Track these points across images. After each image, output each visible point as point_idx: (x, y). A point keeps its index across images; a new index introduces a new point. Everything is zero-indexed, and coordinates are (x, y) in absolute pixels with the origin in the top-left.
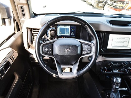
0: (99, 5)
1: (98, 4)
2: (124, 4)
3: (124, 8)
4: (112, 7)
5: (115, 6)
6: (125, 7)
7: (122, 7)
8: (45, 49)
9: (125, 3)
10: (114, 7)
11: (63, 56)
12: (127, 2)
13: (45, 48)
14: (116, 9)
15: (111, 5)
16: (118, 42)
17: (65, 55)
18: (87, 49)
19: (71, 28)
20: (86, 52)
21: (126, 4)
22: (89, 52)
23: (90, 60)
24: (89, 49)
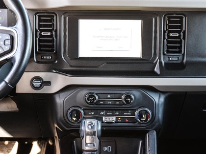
18: (1, 43)
20: (0, 51)
22: (7, 48)
23: (36, 88)
24: (8, 42)
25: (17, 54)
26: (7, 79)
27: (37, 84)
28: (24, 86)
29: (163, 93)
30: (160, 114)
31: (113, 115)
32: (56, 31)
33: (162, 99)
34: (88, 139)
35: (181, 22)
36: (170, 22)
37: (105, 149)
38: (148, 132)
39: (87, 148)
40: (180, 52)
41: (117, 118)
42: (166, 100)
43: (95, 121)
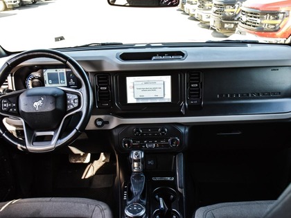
0: (226, 26)
1: (222, 24)
2: (277, 19)
3: (280, 28)
4: (252, 27)
5: (257, 25)
6: (281, 26)
7: (274, 25)
8: (5, 105)
9: (281, 16)
10: (256, 28)
11: (31, 113)
12: (284, 13)
13: (5, 103)
14: (261, 31)
15: (248, 23)
16: (144, 90)
17: (35, 111)
18: (72, 101)
19: (67, 72)
20: (72, 107)
21: (283, 19)
22: (76, 105)
23: (99, 126)
24: (76, 101)
25: (83, 109)
26: (77, 128)
27: (99, 123)
28: (91, 126)
29: (188, 126)
30: (186, 140)
31: (153, 142)
32: (111, 86)
33: (187, 130)
34: (136, 164)
35: (199, 76)
36: (191, 76)
37: (149, 162)
38: (177, 153)
39: (135, 170)
40: (199, 97)
41: (156, 145)
42: (189, 130)
43: (139, 152)
